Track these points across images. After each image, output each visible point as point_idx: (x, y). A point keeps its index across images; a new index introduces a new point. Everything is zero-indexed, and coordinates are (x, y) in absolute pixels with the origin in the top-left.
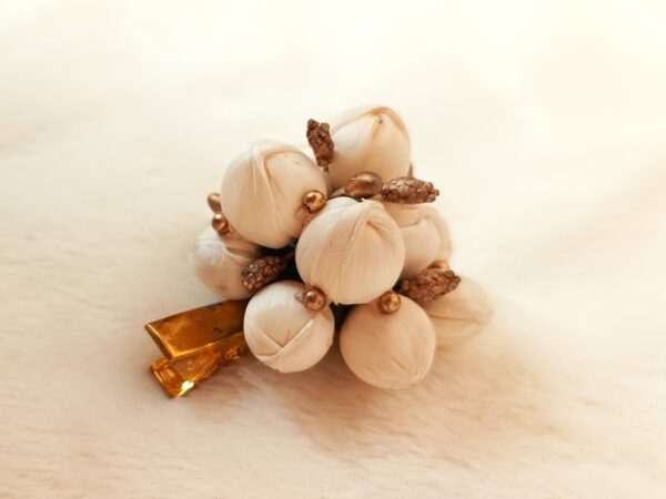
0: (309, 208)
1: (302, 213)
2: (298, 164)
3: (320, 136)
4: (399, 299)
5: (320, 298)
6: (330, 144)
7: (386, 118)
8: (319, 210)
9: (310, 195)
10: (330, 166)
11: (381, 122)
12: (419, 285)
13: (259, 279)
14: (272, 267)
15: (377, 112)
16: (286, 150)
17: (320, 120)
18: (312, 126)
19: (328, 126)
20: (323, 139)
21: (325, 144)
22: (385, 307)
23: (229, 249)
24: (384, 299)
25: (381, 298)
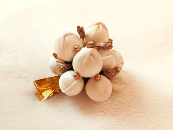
0: (76, 50)
1: (74, 52)
2: (74, 38)
3: (80, 30)
4: (101, 76)
5: (78, 75)
6: (83, 33)
7: (100, 26)
8: (79, 51)
9: (76, 47)
10: (84, 39)
11: (99, 27)
12: (108, 73)
13: (63, 70)
14: (67, 67)
15: (98, 24)
16: (70, 34)
17: (81, 26)
18: (78, 27)
19: (83, 27)
20: (81, 31)
21: (82, 33)
22: (96, 79)
23: (57, 61)
24: (96, 76)
25: (95, 76)
